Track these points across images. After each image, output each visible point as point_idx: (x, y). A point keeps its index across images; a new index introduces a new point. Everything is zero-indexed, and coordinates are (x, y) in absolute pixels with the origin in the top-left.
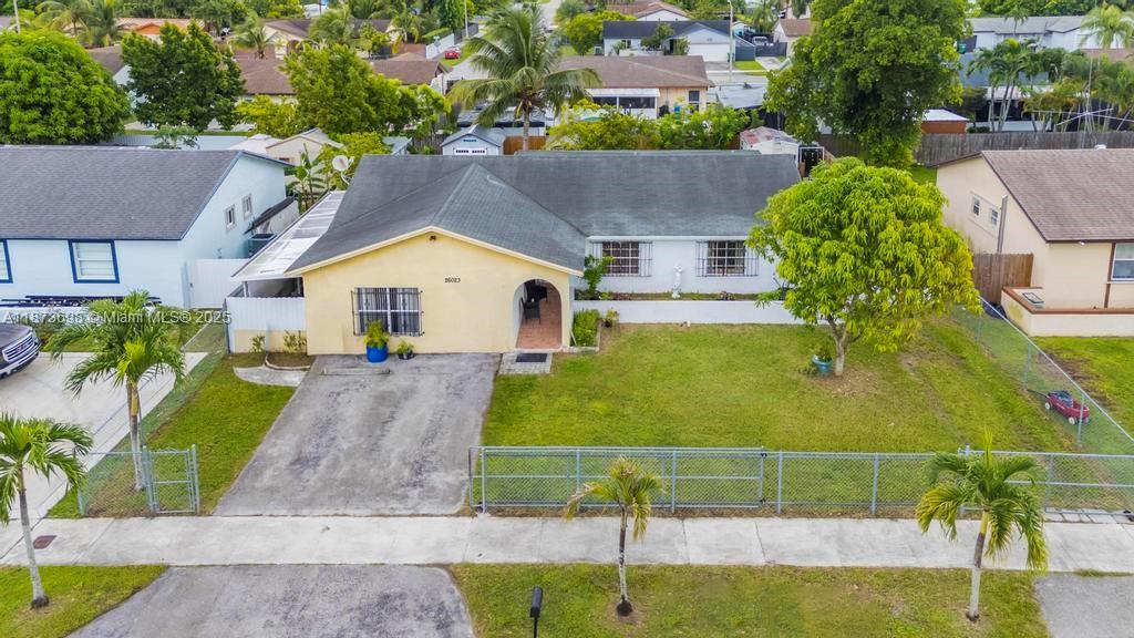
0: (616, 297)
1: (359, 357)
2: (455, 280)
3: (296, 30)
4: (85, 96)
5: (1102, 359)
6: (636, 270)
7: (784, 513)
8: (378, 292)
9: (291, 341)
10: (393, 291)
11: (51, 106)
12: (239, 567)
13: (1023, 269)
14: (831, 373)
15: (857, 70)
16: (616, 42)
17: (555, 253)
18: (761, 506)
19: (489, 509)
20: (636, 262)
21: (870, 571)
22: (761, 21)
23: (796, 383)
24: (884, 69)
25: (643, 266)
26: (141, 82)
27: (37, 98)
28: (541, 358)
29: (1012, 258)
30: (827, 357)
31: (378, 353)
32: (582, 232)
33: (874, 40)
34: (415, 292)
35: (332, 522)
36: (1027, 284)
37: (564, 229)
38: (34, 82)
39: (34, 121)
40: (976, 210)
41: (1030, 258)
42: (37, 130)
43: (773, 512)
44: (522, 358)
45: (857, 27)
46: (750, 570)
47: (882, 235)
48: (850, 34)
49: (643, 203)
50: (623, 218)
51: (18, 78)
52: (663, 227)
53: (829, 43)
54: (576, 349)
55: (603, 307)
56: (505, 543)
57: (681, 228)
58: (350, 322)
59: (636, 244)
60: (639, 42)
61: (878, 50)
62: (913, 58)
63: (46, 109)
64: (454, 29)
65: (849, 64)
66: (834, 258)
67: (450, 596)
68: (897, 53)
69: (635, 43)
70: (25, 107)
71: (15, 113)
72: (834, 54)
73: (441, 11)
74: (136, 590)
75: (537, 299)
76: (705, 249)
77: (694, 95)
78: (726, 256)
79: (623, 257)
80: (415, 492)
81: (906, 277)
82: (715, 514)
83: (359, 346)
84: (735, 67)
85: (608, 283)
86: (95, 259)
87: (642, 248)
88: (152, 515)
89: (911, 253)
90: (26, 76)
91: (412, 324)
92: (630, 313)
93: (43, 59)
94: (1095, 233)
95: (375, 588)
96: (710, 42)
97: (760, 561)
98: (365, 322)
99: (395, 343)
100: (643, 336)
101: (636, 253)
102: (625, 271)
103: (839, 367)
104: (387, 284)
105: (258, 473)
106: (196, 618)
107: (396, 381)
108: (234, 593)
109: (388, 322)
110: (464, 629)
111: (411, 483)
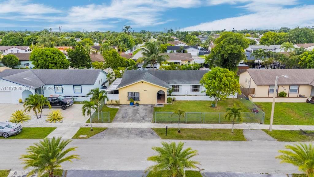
0: (175, 95)
1: (129, 105)
2: (146, 91)
4: (63, 61)
5: (264, 105)
6: (178, 91)
7: (205, 123)
8: (132, 93)
9: (116, 102)
10: (135, 93)
11: (56, 63)
12: (119, 128)
13: (253, 91)
14: (215, 107)
15: (224, 54)
16: (170, 51)
17: (164, 86)
18: (201, 122)
19: (156, 122)
20: (178, 89)
21: (218, 129)
22: (205, 46)
23: (208, 108)
24: (229, 54)
25: (180, 90)
27: (54, 62)
28: (162, 105)
29: (251, 89)
31: (132, 104)
32: (168, 83)
33: (227, 48)
34: (139, 93)
35: (131, 124)
36: (254, 94)
37: (165, 82)
39: (54, 66)
40: (246, 81)
41: (254, 89)
43: (203, 123)
44: (158, 105)
45: (224, 45)
46: (199, 129)
47: (222, 79)
48: (222, 47)
49: (180, 79)
50: (176, 81)
51: (51, 57)
52: (184, 83)
53: (218, 49)
54: (168, 104)
55: (172, 97)
56: (159, 126)
57: (187, 83)
58: (127, 98)
59: (178, 86)
60: (176, 51)
61: (228, 50)
64: (130, 48)
65: (222, 53)
66: (214, 83)
67: (152, 131)
68: (232, 51)
69: (175, 51)
71: (50, 64)
72: (219, 51)
73: (127, 44)
74: (104, 130)
75: (160, 96)
76: (192, 87)
77: (189, 62)
78: (196, 88)
79: (176, 88)
80: (144, 121)
81: (226, 86)
82: (193, 123)
83: (129, 103)
84: (199, 57)
85: (173, 93)
86: (78, 89)
87: (180, 86)
88: (103, 123)
89: (227, 82)
90: (52, 57)
91: (138, 99)
92: (178, 99)
94: (266, 83)
95: (140, 130)
96: (193, 51)
97: (201, 128)
98: (130, 99)
99: (135, 102)
100: (180, 102)
101: (179, 88)
102: (176, 91)
103: (216, 105)
104: (134, 91)
105: (117, 118)
106: (115, 133)
107: (136, 108)
108: (119, 130)
109: (134, 98)
110: (155, 134)
111: (143, 120)
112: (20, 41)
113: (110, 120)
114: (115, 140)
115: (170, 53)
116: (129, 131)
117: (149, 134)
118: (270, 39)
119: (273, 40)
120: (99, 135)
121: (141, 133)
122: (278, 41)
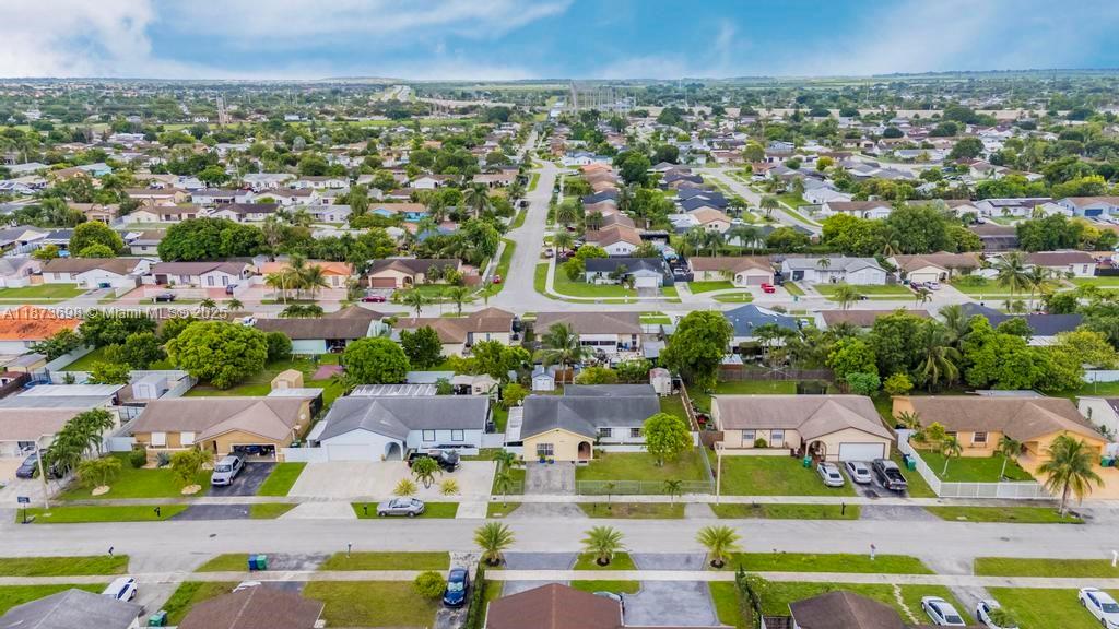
0: (605, 444)
1: (538, 462)
2: (561, 441)
3: (407, 269)
6: (610, 436)
7: (642, 494)
8: (542, 445)
9: (522, 458)
10: (546, 445)
12: (535, 503)
13: (722, 436)
14: (660, 466)
16: (593, 272)
17: (589, 434)
18: (638, 493)
19: (581, 494)
20: (610, 434)
21: (655, 503)
23: (651, 468)
24: (697, 358)
25: (612, 435)
26: (409, 351)
28: (586, 462)
29: (720, 432)
30: (659, 462)
31: (543, 461)
32: (595, 426)
33: (693, 347)
34: (552, 445)
35: (549, 496)
36: (722, 440)
37: (590, 425)
38: (390, 363)
41: (724, 433)
42: (392, 379)
43: (640, 494)
44: (580, 462)
46: (635, 503)
49: (612, 416)
50: (606, 421)
52: (617, 424)
54: (595, 460)
55: (601, 447)
56: (585, 499)
57: (623, 424)
58: (535, 453)
59: (610, 429)
60: (607, 274)
62: (706, 355)
63: (392, 371)
67: (577, 507)
69: (605, 274)
70: (386, 371)
74: (519, 505)
75: (582, 447)
76: (630, 430)
77: (634, 336)
78: (636, 432)
79: (606, 432)
80: (564, 491)
82: (628, 495)
83: (538, 459)
85: (602, 440)
86: (458, 435)
87: (612, 430)
88: (512, 495)
91: (551, 453)
92: (609, 449)
93: (390, 352)
94: (738, 426)
95: (563, 505)
96: (648, 276)
97: (637, 501)
98: (540, 453)
99: (547, 458)
100: (612, 456)
101: (610, 431)
102: (607, 436)
103: (662, 464)
104: (545, 443)
105: (528, 487)
106: (533, 509)
107: (550, 467)
108: (536, 506)
109: (545, 453)
110: (581, 511)
111: (562, 490)
112: (213, 241)
113: (521, 491)
114: (535, 520)
115: (594, 278)
116: (549, 506)
117: (574, 511)
118: (842, 235)
119: (847, 238)
120: (515, 512)
121: (565, 509)
122: (858, 243)
